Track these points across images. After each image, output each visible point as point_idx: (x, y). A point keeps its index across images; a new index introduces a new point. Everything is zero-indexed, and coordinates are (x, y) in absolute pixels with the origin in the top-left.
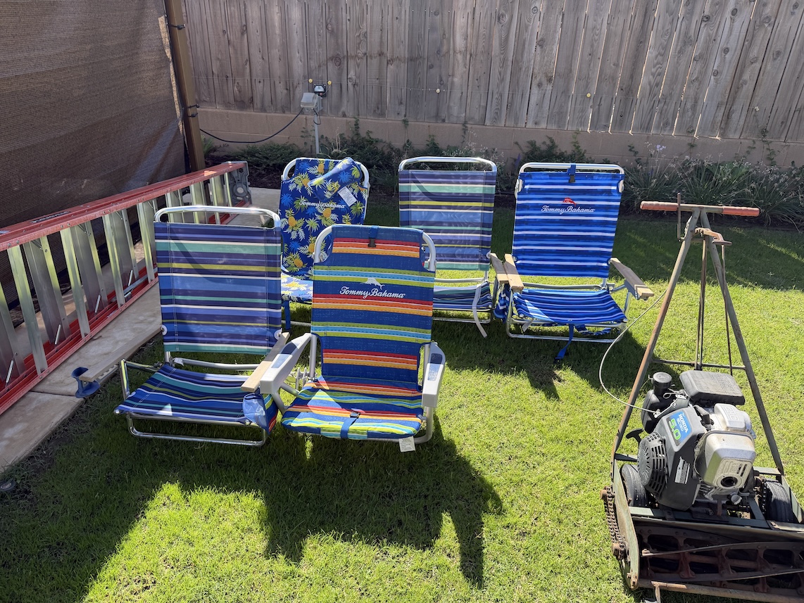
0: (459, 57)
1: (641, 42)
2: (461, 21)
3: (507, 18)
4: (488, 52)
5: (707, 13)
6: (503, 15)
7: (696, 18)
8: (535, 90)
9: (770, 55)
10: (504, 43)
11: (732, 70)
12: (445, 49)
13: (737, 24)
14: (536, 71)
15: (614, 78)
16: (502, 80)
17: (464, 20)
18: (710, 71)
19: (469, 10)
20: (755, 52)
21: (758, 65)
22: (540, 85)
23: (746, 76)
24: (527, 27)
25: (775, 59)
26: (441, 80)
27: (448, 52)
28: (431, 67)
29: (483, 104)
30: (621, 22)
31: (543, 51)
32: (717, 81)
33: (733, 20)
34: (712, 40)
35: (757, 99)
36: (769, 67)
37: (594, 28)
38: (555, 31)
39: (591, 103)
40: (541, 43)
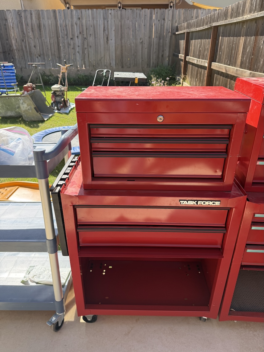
0: (16, 51)
1: (58, 45)
2: (13, 42)
3: (25, 41)
4: (22, 49)
5: (71, 37)
6: (24, 40)
7: (69, 39)
8: (36, 59)
9: (89, 47)
10: (26, 47)
11: (82, 51)
12: (11, 49)
13: (79, 40)
14: (35, 54)
15: (55, 55)
16: (28, 57)
17: (14, 41)
18: (77, 52)
19: (15, 39)
20: (86, 46)
21: (87, 49)
22: (37, 57)
23: (85, 52)
24: (30, 43)
25: (90, 48)
26: (12, 57)
27: (12, 50)
28: (9, 54)
29: (25, 63)
30: (52, 40)
31: (36, 49)
32: (79, 54)
33: (78, 39)
34: (74, 44)
35: (90, 58)
36: (90, 50)
37: (46, 42)
38: (37, 43)
39: (51, 61)
40: (35, 46)
